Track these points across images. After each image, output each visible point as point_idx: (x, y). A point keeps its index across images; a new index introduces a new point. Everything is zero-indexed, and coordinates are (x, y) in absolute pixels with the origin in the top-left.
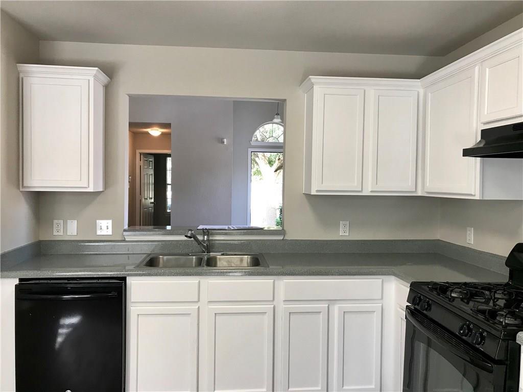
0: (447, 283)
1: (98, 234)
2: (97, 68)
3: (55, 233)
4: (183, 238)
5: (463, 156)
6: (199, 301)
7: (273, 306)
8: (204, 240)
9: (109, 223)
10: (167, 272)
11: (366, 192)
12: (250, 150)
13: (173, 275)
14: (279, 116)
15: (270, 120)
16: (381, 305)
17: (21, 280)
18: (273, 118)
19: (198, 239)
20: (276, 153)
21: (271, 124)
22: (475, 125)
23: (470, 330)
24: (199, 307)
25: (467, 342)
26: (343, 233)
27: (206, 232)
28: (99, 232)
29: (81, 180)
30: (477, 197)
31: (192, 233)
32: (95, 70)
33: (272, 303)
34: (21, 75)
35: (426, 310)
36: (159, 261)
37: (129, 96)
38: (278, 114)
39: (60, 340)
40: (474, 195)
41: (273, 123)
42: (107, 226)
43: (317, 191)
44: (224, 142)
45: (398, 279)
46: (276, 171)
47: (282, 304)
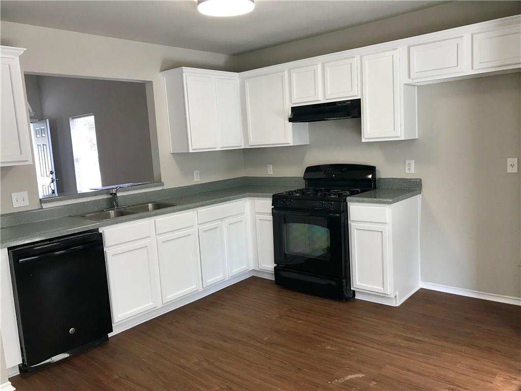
5: (289, 122)
9: (25, 194)
10: (128, 218)
16: (245, 216)
33: (193, 227)
40: (290, 144)
42: (24, 198)
43: (193, 150)
47: (198, 226)
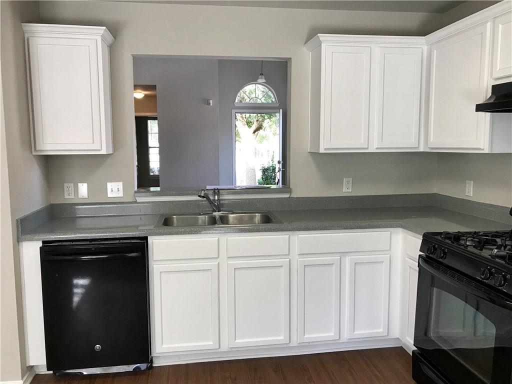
0: (459, 232)
1: (109, 196)
2: (105, 28)
3: (67, 197)
4: (196, 198)
5: (476, 111)
6: (218, 257)
7: (288, 260)
8: (214, 200)
9: (120, 185)
10: (187, 230)
11: (372, 149)
12: (234, 111)
13: (193, 233)
14: (263, 77)
15: (254, 80)
16: (389, 255)
17: (44, 242)
18: (258, 78)
19: (210, 199)
20: (255, 114)
21: (254, 85)
22: (486, 81)
23: (491, 274)
24: (219, 264)
25: (490, 285)
26: (347, 189)
27: (216, 192)
28: (110, 195)
29: (93, 143)
30: (486, 151)
31: (205, 194)
32: (102, 29)
33: (287, 257)
34: (26, 35)
35: (442, 258)
36: (173, 221)
37: (133, 57)
38: (262, 74)
39: (76, 299)
40: (483, 149)
41: (256, 84)
42: (118, 188)
43: (325, 149)
44: (210, 104)
45: (406, 231)
46: (254, 132)
47: (298, 257)
